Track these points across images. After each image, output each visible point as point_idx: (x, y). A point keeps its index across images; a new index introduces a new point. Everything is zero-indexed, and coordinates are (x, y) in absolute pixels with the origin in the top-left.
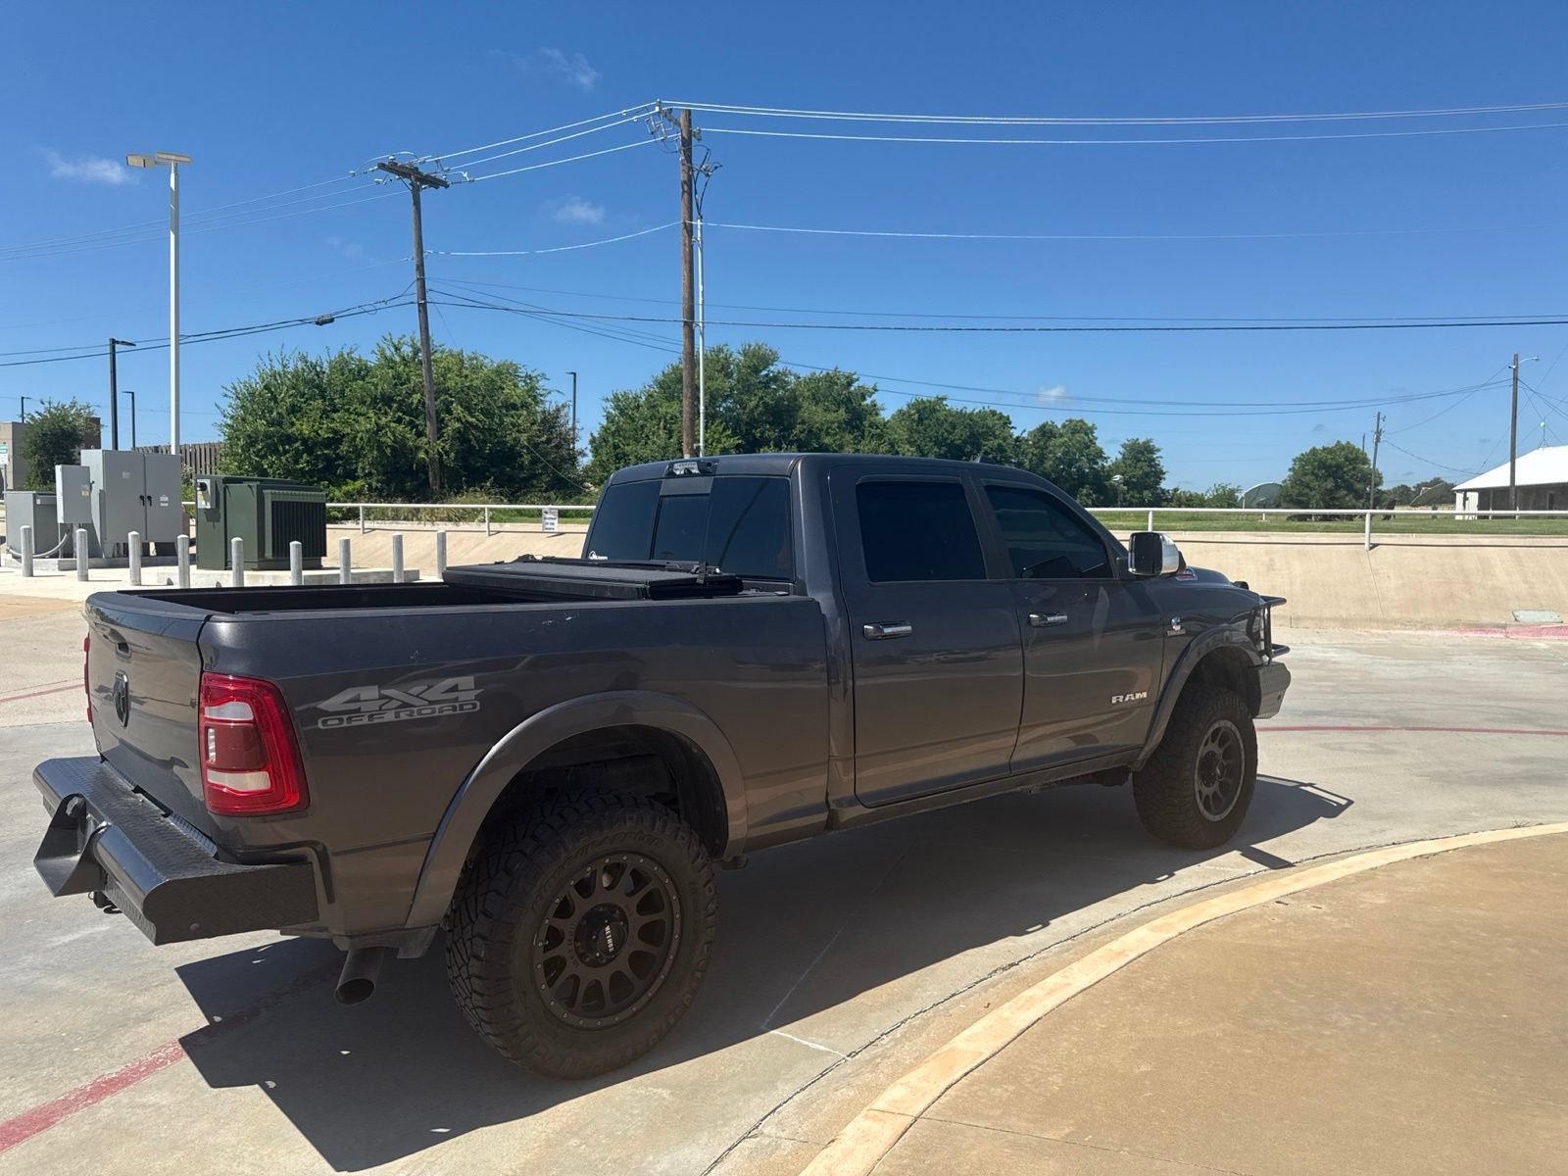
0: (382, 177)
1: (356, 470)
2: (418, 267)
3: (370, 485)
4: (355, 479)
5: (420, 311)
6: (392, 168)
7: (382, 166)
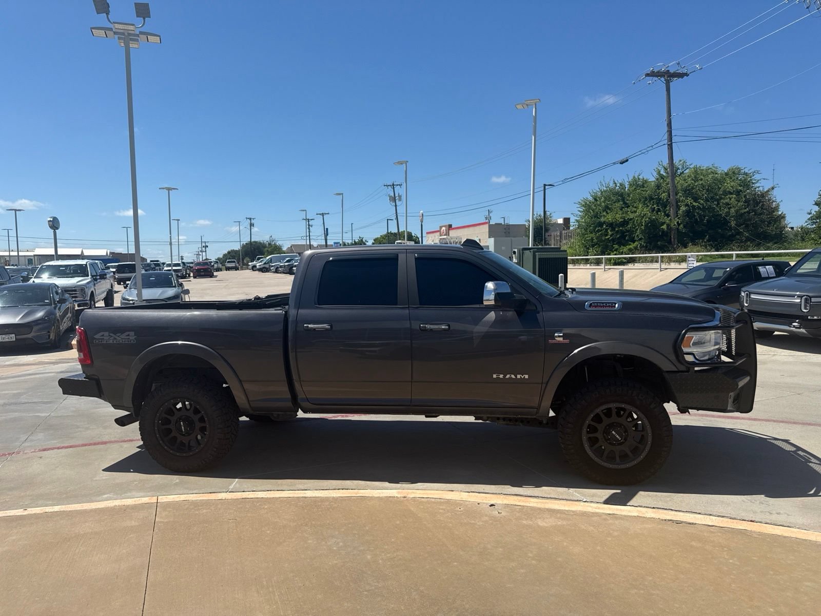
0: (650, 80)
1: (634, 238)
2: (668, 124)
3: (641, 244)
4: (634, 242)
5: (668, 148)
6: (652, 74)
7: (647, 75)
